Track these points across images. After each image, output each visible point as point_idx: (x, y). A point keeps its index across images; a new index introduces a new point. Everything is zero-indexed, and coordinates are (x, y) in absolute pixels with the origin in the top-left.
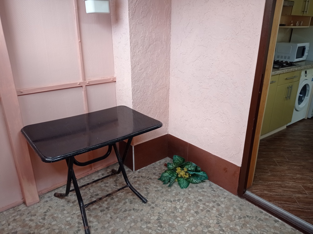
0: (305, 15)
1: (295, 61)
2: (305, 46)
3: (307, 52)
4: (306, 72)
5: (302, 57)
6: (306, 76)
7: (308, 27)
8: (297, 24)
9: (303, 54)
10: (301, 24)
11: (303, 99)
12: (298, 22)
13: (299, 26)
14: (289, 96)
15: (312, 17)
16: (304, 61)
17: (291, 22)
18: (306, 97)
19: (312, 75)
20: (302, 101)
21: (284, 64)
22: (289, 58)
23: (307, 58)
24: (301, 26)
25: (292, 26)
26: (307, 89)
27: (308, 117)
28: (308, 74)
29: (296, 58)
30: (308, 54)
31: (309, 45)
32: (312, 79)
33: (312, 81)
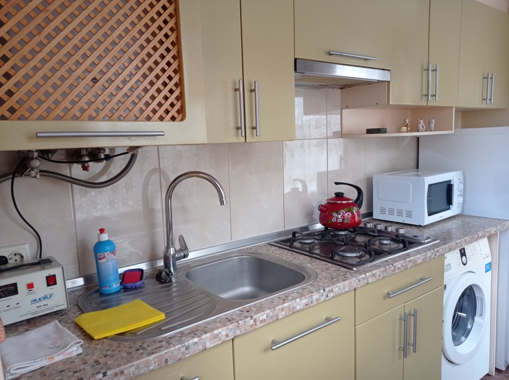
0: (432, 103)
1: (425, 224)
2: (450, 181)
3: (459, 195)
4: (463, 253)
5: (449, 209)
6: (465, 264)
7: (452, 132)
8: (420, 126)
9: (449, 201)
10: (433, 125)
12: (422, 121)
13: (428, 131)
14: (412, 341)
15: (456, 108)
16: (457, 218)
17: (406, 122)
18: (476, 318)
19: (484, 256)
20: (467, 333)
21: (385, 242)
22: (409, 214)
23: (463, 209)
24: (432, 131)
25: (405, 132)
26: (476, 295)
27: (498, 367)
28: (469, 258)
29: (430, 214)
30: (462, 200)
31: (461, 177)
32: (486, 268)
33: (486, 272)
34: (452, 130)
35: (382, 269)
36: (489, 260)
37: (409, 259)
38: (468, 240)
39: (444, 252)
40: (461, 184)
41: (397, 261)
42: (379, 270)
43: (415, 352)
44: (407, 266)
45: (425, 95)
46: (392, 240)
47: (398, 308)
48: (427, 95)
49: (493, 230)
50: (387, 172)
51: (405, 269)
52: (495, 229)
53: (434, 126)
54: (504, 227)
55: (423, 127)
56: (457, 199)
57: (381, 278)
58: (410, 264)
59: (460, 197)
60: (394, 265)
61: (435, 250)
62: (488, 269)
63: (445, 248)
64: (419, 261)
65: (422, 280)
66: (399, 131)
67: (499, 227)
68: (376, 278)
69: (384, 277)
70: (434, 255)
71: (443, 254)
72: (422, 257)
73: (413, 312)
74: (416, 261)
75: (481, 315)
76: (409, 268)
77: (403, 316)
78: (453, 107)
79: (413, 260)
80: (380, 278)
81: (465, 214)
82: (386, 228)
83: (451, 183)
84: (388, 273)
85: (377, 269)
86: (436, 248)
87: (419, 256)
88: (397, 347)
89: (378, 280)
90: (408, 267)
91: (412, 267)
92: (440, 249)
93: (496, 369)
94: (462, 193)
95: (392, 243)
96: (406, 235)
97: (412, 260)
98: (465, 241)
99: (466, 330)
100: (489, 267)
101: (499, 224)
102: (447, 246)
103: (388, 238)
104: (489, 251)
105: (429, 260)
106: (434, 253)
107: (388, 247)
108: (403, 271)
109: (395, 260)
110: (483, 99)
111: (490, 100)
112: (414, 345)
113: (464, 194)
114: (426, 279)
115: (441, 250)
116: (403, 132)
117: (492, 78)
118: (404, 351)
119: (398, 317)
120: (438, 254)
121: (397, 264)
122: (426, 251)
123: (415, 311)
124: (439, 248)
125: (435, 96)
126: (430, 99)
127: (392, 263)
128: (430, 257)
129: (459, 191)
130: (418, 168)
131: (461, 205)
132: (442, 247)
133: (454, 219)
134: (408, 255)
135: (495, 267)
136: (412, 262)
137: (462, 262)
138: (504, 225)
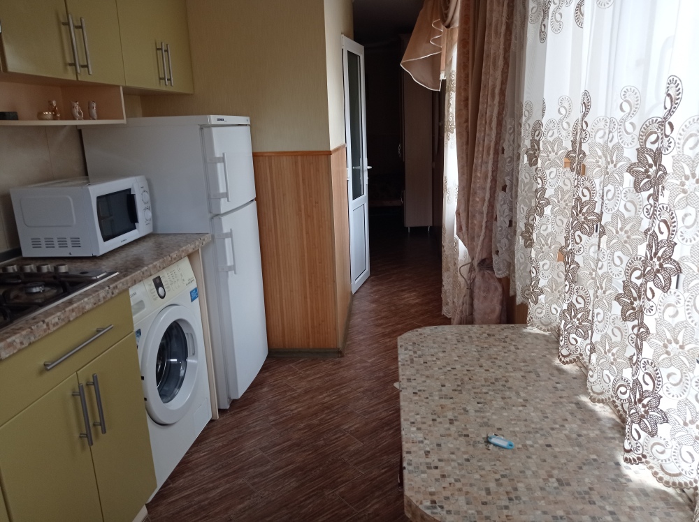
0: (84, 77)
1: (101, 253)
2: (130, 190)
3: (145, 209)
4: (158, 283)
5: (134, 229)
6: (163, 297)
7: (124, 122)
8: (76, 111)
9: (133, 220)
10: (94, 111)
11: (182, 372)
12: (76, 105)
13: (89, 119)
14: (98, 420)
15: (124, 88)
16: (148, 239)
17: (52, 105)
18: (189, 360)
19: (187, 282)
20: (179, 382)
21: (35, 290)
22: (76, 243)
23: (155, 227)
24: (94, 119)
25: (49, 120)
26: (185, 332)
27: (222, 408)
28: (168, 287)
29: (106, 239)
30: (150, 214)
31: (145, 184)
32: (191, 296)
33: (192, 300)
34: (123, 119)
35: (24, 333)
36: (194, 285)
37: (70, 308)
38: (158, 265)
39: (125, 287)
40: (146, 194)
41: (52, 314)
42: (18, 335)
43: (105, 432)
44: (68, 317)
45: (70, 65)
46: (47, 284)
47: (66, 380)
48: (74, 64)
49: (190, 248)
50: (36, 183)
51: (66, 324)
52: (193, 246)
53: (97, 112)
54: (204, 243)
55: (80, 113)
56: (143, 214)
57: (26, 344)
58: (74, 314)
59: (147, 211)
60: (46, 320)
61: (111, 286)
62: (194, 296)
63: (127, 281)
64: (88, 307)
65: (98, 331)
66: (40, 116)
67: (197, 243)
68: (15, 348)
69: (30, 344)
70: (111, 294)
71: (127, 290)
72: (92, 301)
73: (92, 380)
74: (83, 308)
75: (194, 354)
76: (74, 320)
77: (78, 390)
78: (118, 86)
79: (78, 307)
80: (23, 346)
81: (159, 232)
82: (39, 268)
83: (132, 193)
84: (37, 335)
85: (15, 334)
86: (112, 283)
87: (86, 299)
88: (77, 435)
89: (20, 351)
90: (71, 319)
91: (77, 318)
92: (119, 284)
93: (220, 410)
94: (149, 205)
95: (47, 289)
96: (71, 273)
97: (76, 308)
98: (155, 267)
99: (179, 379)
100: (194, 295)
101: (197, 239)
102: (128, 278)
103: (41, 283)
104: (192, 275)
105: (105, 302)
106: (110, 291)
107: (41, 296)
108: (62, 327)
109: (48, 314)
110: (160, 79)
111: (169, 80)
112: (102, 424)
113: (153, 207)
114: (104, 329)
115: (121, 285)
116: (46, 119)
117: (166, 51)
118: (87, 437)
119: (69, 393)
120: (116, 291)
121: (50, 318)
122: (97, 291)
123: (95, 377)
124: (116, 283)
125: (87, 66)
126: (79, 71)
127: (42, 319)
128: (104, 298)
129: (145, 203)
130: (86, 174)
131: (151, 222)
132: (122, 281)
133: (144, 241)
134: (70, 302)
135: (202, 292)
136: (76, 310)
137: (159, 295)
138: (204, 240)
